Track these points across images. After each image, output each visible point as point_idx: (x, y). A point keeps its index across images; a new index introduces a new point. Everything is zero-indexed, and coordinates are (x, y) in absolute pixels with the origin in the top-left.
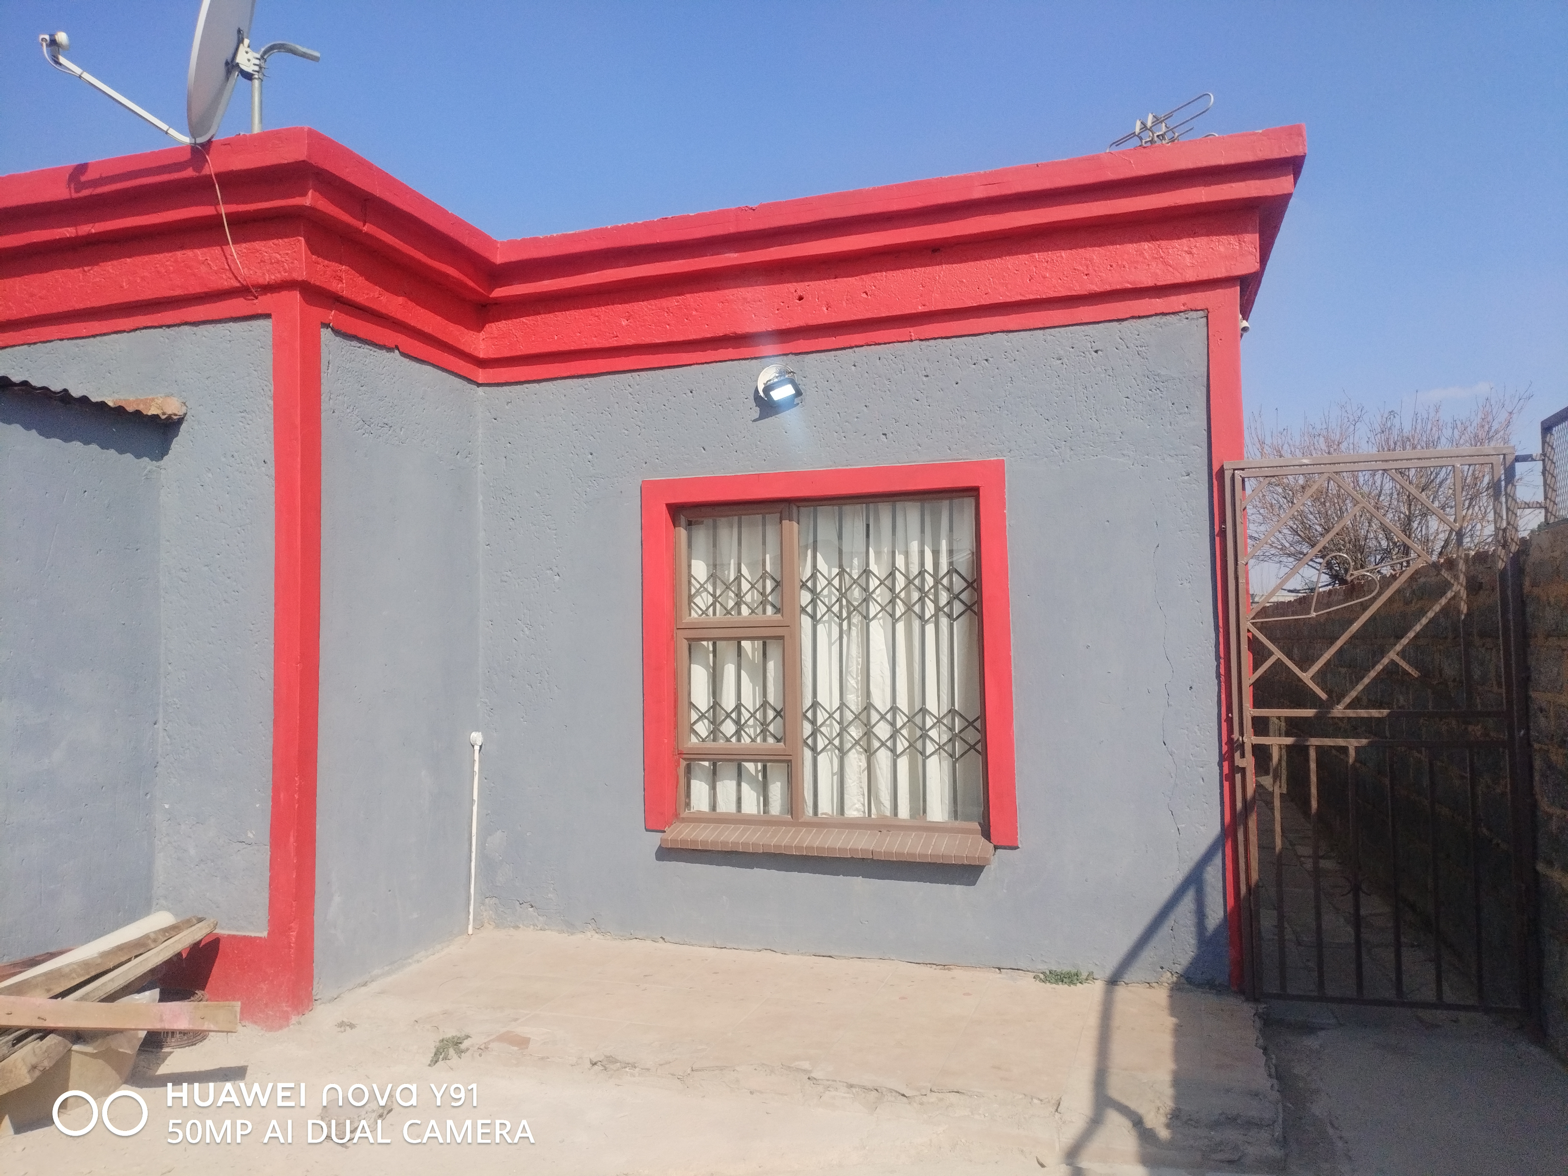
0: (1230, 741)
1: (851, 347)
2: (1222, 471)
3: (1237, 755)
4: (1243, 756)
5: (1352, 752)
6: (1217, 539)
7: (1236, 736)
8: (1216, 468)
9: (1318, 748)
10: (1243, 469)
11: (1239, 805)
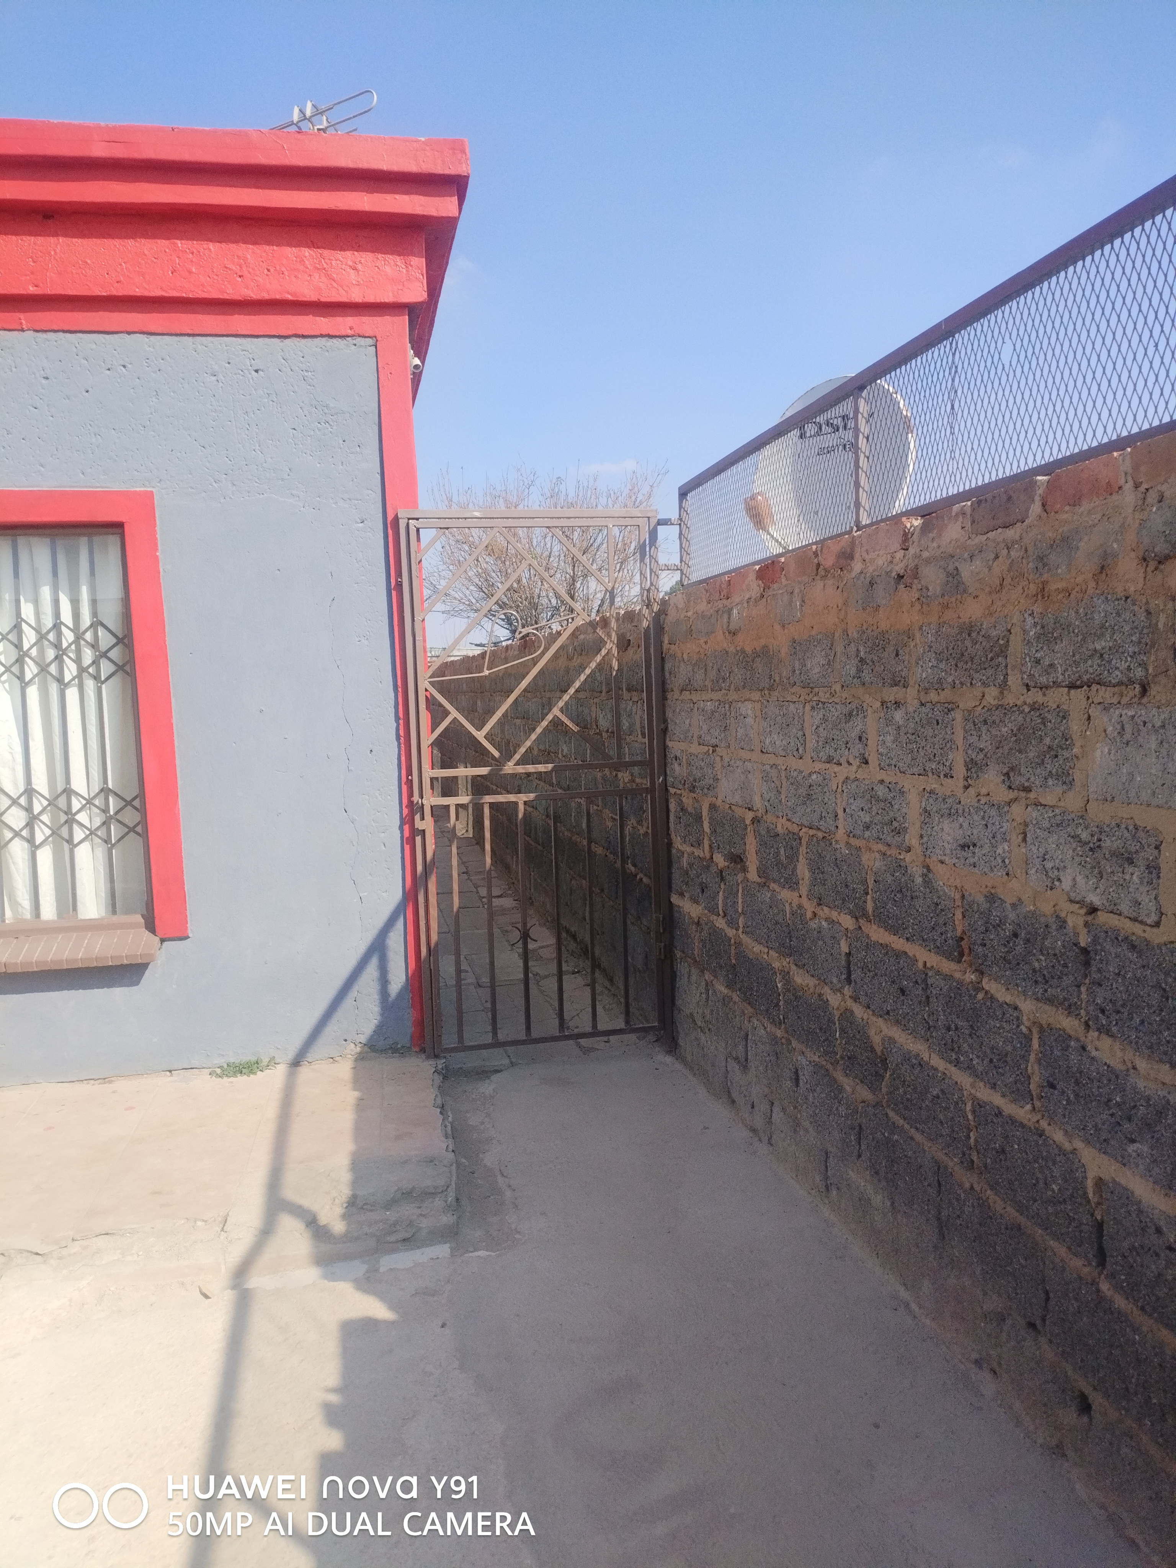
0: (411, 804)
2: (396, 519)
3: (417, 817)
4: (423, 818)
5: (521, 807)
6: (394, 593)
7: (416, 798)
8: (390, 517)
9: (492, 805)
10: (417, 519)
11: (420, 868)
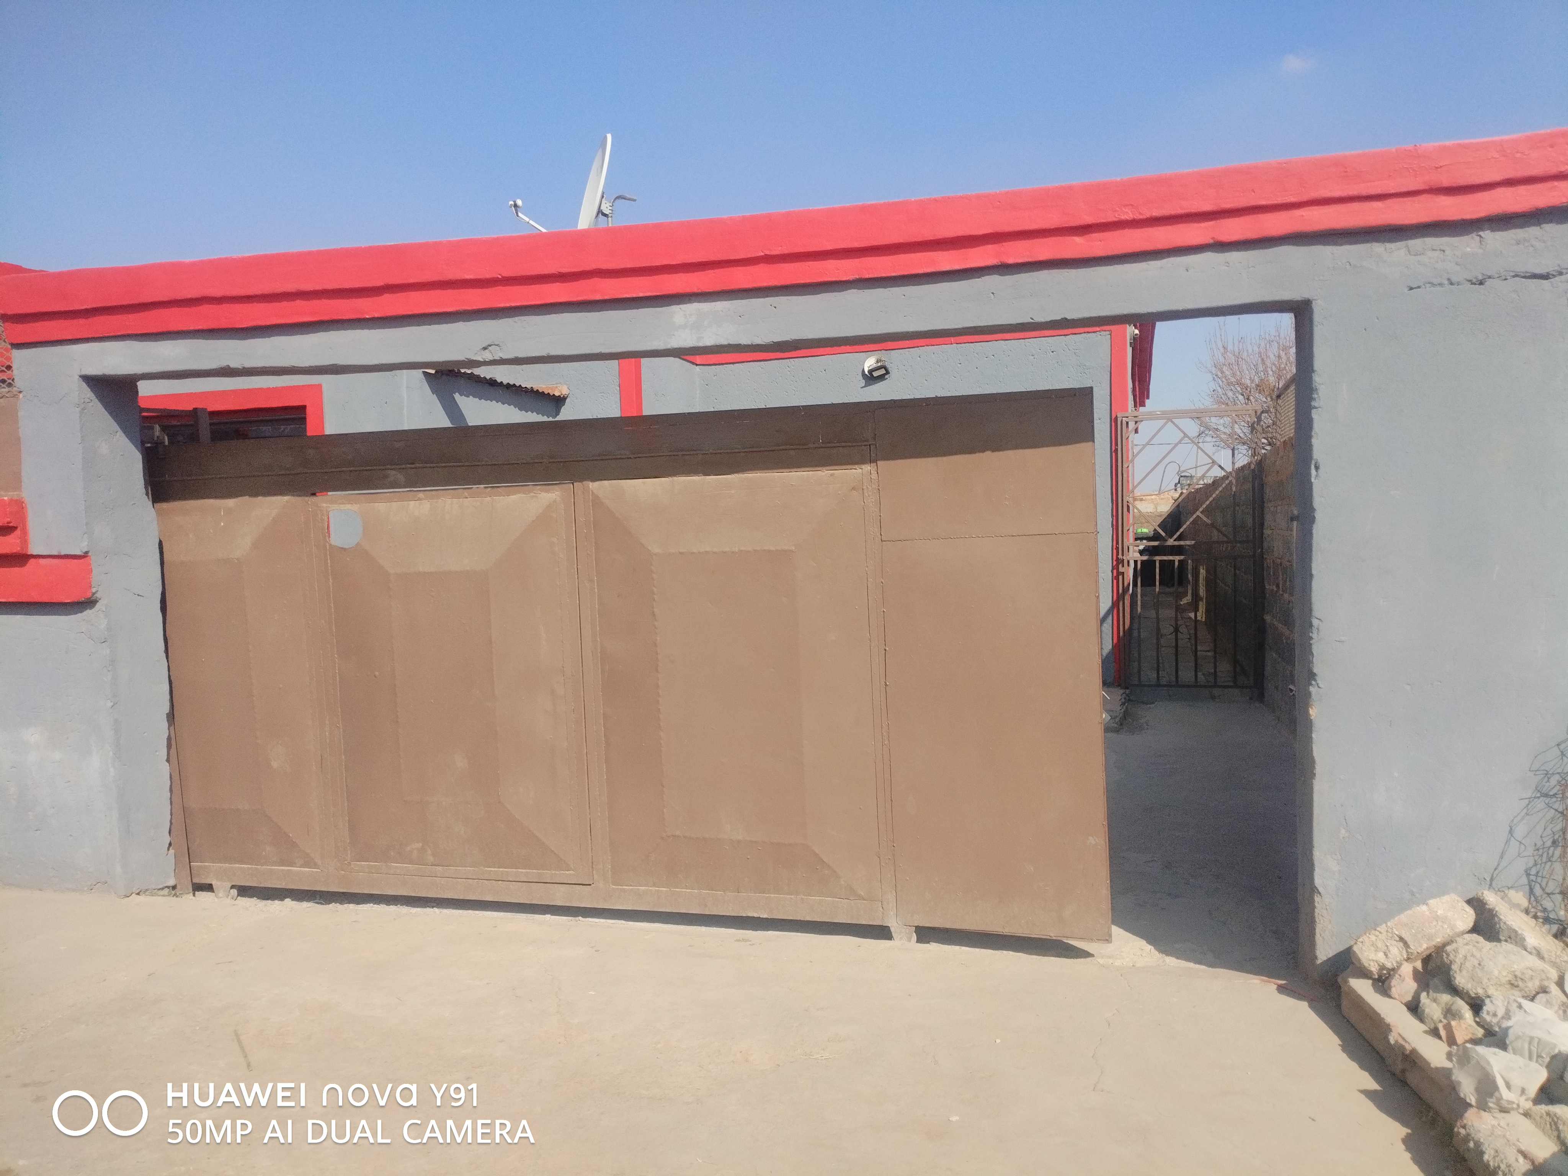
0: (1117, 558)
1: (918, 347)
2: (1116, 418)
3: (1120, 566)
4: (1123, 566)
5: (1177, 564)
6: (1114, 454)
7: (1120, 556)
8: (1113, 417)
9: (1160, 561)
10: (1127, 417)
11: (1121, 591)
